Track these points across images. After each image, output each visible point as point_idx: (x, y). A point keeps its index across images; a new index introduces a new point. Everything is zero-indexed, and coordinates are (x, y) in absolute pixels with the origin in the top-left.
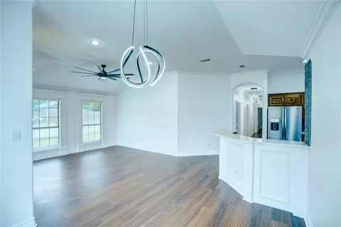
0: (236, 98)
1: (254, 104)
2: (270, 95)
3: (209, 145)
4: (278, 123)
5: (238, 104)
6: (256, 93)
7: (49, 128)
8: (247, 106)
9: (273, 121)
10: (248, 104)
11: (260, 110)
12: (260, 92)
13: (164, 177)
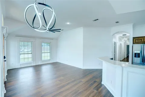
0: (114, 40)
1: (125, 43)
2: (134, 38)
3: (99, 64)
4: (139, 54)
5: (115, 43)
6: (126, 37)
7: (28, 54)
8: (121, 44)
9: (136, 52)
10: (121, 43)
11: (128, 46)
12: (129, 37)
13: (73, 80)
